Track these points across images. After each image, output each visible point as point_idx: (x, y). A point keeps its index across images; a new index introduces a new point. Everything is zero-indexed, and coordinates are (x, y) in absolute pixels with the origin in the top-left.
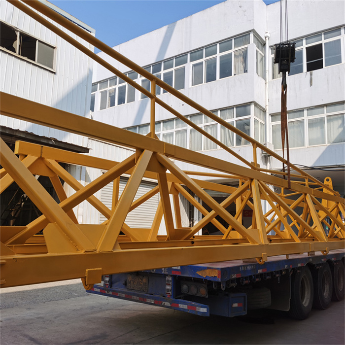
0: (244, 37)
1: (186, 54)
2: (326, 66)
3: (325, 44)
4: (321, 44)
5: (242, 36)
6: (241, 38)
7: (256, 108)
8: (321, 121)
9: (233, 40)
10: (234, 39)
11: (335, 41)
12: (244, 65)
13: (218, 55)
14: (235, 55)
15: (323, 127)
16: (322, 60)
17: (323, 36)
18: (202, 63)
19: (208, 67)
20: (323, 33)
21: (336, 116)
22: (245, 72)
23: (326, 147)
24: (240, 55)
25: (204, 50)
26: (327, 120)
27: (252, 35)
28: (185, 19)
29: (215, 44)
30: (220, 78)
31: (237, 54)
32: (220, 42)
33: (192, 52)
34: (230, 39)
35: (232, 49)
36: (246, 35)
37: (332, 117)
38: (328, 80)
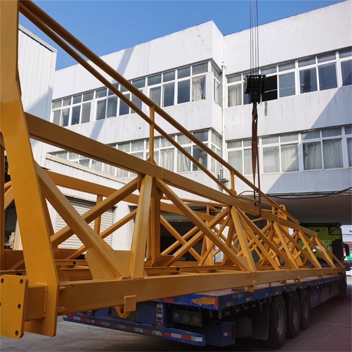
0: (202, 65)
1: (144, 78)
2: (280, 97)
3: (279, 76)
4: (276, 76)
5: (200, 65)
6: (199, 66)
7: (213, 134)
8: (276, 149)
9: (191, 68)
10: (193, 66)
11: (289, 74)
12: (202, 91)
13: (177, 81)
14: (193, 82)
15: (277, 156)
16: (277, 91)
17: (278, 68)
18: (160, 88)
19: (166, 92)
20: (277, 66)
21: (290, 146)
22: (202, 99)
23: (280, 175)
24: (198, 82)
25: (162, 75)
26: (282, 149)
27: (210, 64)
28: (143, 44)
29: (173, 70)
30: (178, 103)
31: (195, 80)
32: (179, 68)
33: (150, 76)
34: (188, 66)
35: (190, 76)
36: (203, 64)
37: (286, 147)
38: (282, 111)
